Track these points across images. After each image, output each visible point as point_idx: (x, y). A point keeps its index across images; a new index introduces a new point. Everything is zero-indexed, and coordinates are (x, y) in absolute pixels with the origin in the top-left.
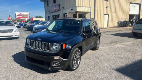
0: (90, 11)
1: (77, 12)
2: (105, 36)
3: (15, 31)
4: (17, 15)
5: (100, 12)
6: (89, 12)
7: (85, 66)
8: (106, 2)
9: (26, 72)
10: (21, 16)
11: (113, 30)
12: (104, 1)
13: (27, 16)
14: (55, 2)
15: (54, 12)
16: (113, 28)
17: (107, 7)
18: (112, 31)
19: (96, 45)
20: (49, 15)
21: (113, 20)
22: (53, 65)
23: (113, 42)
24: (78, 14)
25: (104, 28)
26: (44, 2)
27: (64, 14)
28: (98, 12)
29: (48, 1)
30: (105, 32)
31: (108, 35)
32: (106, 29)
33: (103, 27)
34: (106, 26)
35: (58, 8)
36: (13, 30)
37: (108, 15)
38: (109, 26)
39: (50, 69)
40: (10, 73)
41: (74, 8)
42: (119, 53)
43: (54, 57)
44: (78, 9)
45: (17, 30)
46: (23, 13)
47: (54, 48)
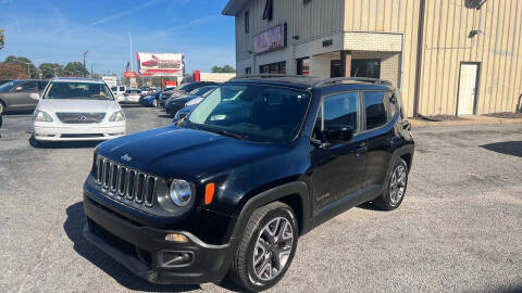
0: (397, 48)
1: (344, 53)
2: (447, 150)
3: (113, 119)
4: (144, 64)
5: (442, 52)
6: (393, 53)
7: (312, 276)
8: (471, 11)
9: (79, 275)
10: (156, 68)
11: (494, 125)
12: (465, 9)
13: (174, 66)
14: (269, 15)
15: (266, 52)
16: (496, 120)
17: (472, 34)
18: (489, 129)
19: (390, 189)
20: (249, 62)
21: (500, 86)
22: (164, 265)
23: (474, 178)
24: (349, 59)
25: (456, 117)
26: (236, 16)
27: (299, 62)
28: (435, 52)
29: (247, 15)
30: (455, 135)
31: (465, 146)
32: (463, 123)
33: (451, 112)
34: (465, 109)
35: (279, 38)
36: (103, 115)
37: (479, 64)
38: (479, 112)
39: (152, 277)
40: (29, 272)
41: (334, 38)
42: (487, 230)
43: (167, 234)
44: (352, 43)
45: (119, 115)
46: (164, 57)
47: (174, 195)
